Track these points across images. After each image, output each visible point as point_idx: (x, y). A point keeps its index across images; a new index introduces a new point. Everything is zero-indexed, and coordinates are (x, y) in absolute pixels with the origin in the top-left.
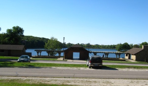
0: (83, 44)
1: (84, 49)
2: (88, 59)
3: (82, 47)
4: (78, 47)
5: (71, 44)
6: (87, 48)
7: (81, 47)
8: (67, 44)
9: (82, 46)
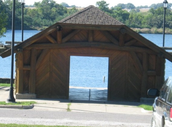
0: (131, 6)
1: (137, 34)
2: (158, 95)
3: (123, 27)
4: (99, 22)
5: (57, 6)
6: (154, 29)
7: (118, 22)
8: (36, 4)
9: (125, 16)
